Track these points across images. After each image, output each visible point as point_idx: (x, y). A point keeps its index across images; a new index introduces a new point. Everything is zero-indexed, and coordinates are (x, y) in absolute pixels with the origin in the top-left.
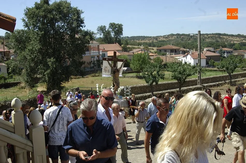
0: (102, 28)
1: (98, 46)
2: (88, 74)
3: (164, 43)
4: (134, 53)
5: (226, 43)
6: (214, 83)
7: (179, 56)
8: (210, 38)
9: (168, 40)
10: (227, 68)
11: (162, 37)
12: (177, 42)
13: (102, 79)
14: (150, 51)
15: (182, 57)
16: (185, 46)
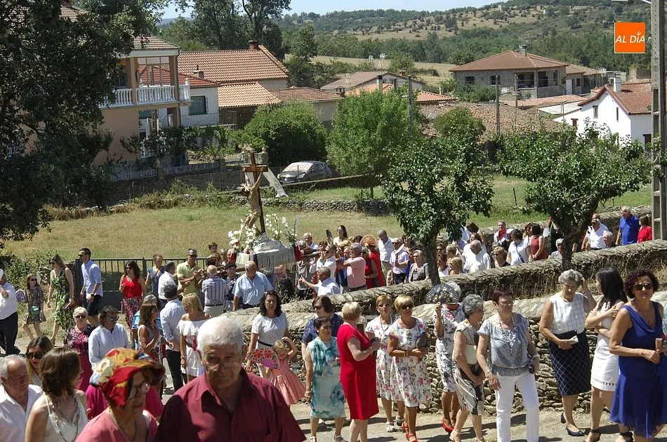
1: (173, 61)
2: (124, 197)
3: (488, 41)
4: (343, 94)
7: (562, 104)
9: (505, 25)
11: (479, 14)
12: (550, 36)
13: (191, 219)
14: (422, 83)
15: (575, 106)
16: (591, 52)
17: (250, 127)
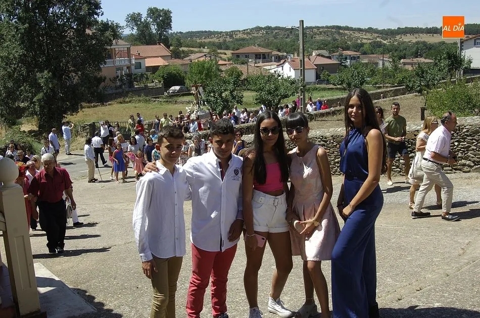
0: (134, 18)
1: (129, 49)
2: (111, 100)
3: (245, 42)
4: (191, 61)
5: (350, 43)
6: (327, 110)
7: (271, 65)
8: (323, 33)
9: (250, 37)
10: (349, 85)
11: (241, 32)
12: (267, 41)
13: (136, 107)
14: (221, 57)
15: (275, 66)
16: (281, 47)
17: (157, 73)
